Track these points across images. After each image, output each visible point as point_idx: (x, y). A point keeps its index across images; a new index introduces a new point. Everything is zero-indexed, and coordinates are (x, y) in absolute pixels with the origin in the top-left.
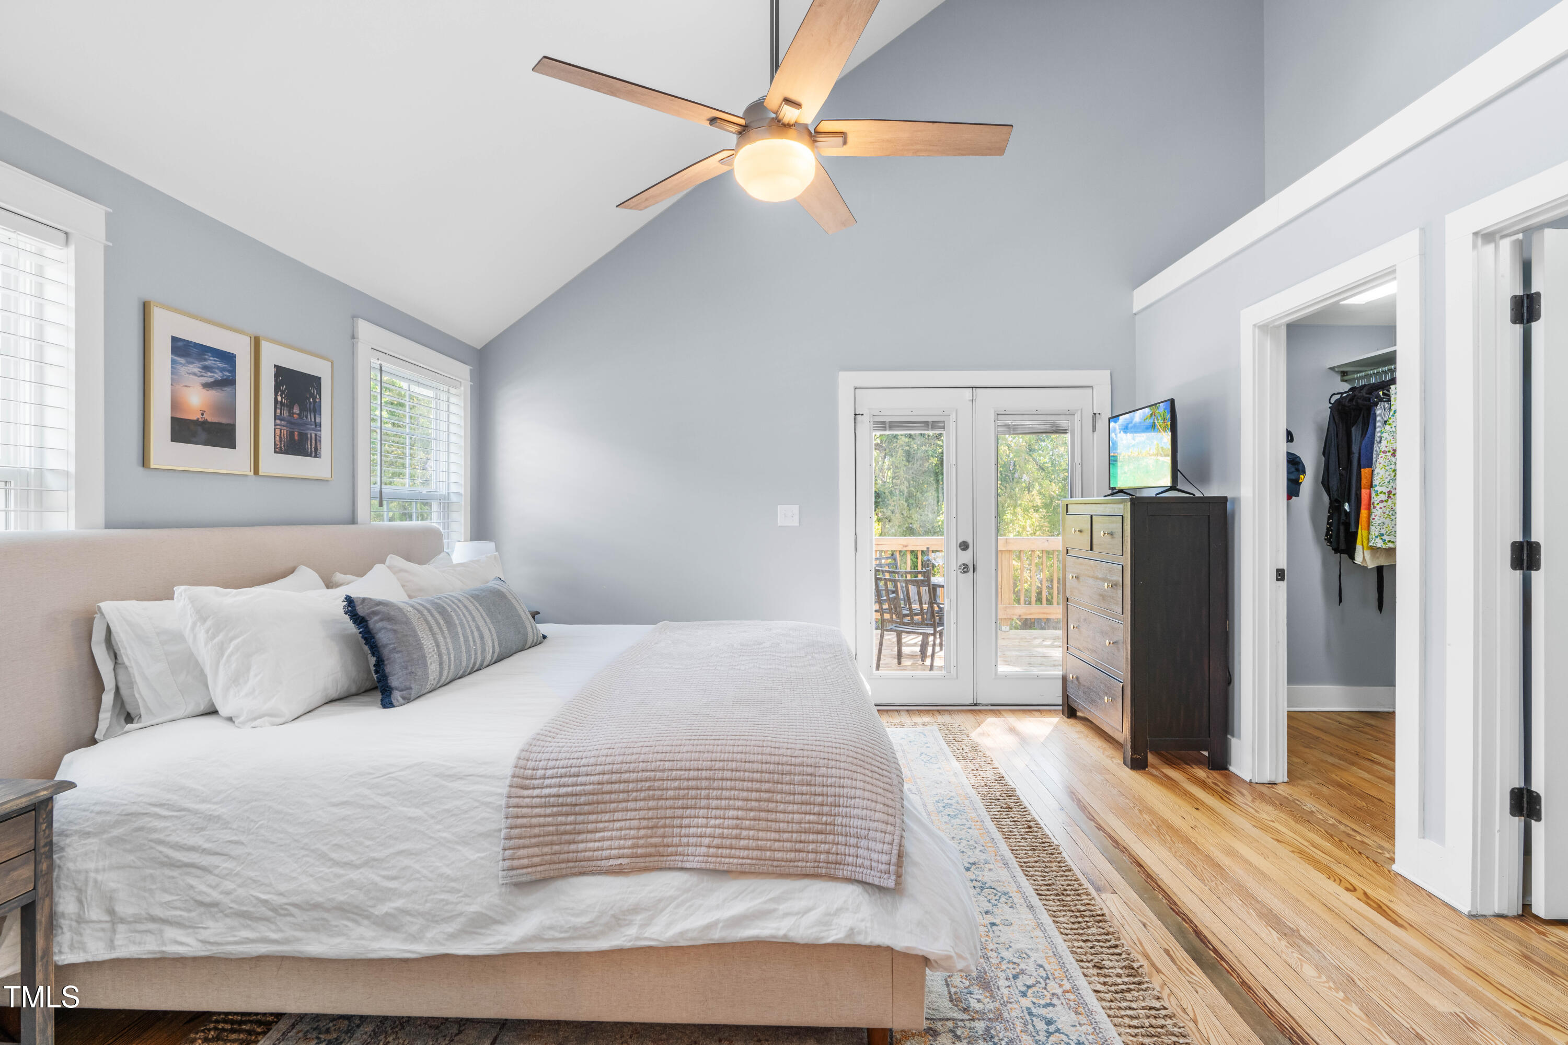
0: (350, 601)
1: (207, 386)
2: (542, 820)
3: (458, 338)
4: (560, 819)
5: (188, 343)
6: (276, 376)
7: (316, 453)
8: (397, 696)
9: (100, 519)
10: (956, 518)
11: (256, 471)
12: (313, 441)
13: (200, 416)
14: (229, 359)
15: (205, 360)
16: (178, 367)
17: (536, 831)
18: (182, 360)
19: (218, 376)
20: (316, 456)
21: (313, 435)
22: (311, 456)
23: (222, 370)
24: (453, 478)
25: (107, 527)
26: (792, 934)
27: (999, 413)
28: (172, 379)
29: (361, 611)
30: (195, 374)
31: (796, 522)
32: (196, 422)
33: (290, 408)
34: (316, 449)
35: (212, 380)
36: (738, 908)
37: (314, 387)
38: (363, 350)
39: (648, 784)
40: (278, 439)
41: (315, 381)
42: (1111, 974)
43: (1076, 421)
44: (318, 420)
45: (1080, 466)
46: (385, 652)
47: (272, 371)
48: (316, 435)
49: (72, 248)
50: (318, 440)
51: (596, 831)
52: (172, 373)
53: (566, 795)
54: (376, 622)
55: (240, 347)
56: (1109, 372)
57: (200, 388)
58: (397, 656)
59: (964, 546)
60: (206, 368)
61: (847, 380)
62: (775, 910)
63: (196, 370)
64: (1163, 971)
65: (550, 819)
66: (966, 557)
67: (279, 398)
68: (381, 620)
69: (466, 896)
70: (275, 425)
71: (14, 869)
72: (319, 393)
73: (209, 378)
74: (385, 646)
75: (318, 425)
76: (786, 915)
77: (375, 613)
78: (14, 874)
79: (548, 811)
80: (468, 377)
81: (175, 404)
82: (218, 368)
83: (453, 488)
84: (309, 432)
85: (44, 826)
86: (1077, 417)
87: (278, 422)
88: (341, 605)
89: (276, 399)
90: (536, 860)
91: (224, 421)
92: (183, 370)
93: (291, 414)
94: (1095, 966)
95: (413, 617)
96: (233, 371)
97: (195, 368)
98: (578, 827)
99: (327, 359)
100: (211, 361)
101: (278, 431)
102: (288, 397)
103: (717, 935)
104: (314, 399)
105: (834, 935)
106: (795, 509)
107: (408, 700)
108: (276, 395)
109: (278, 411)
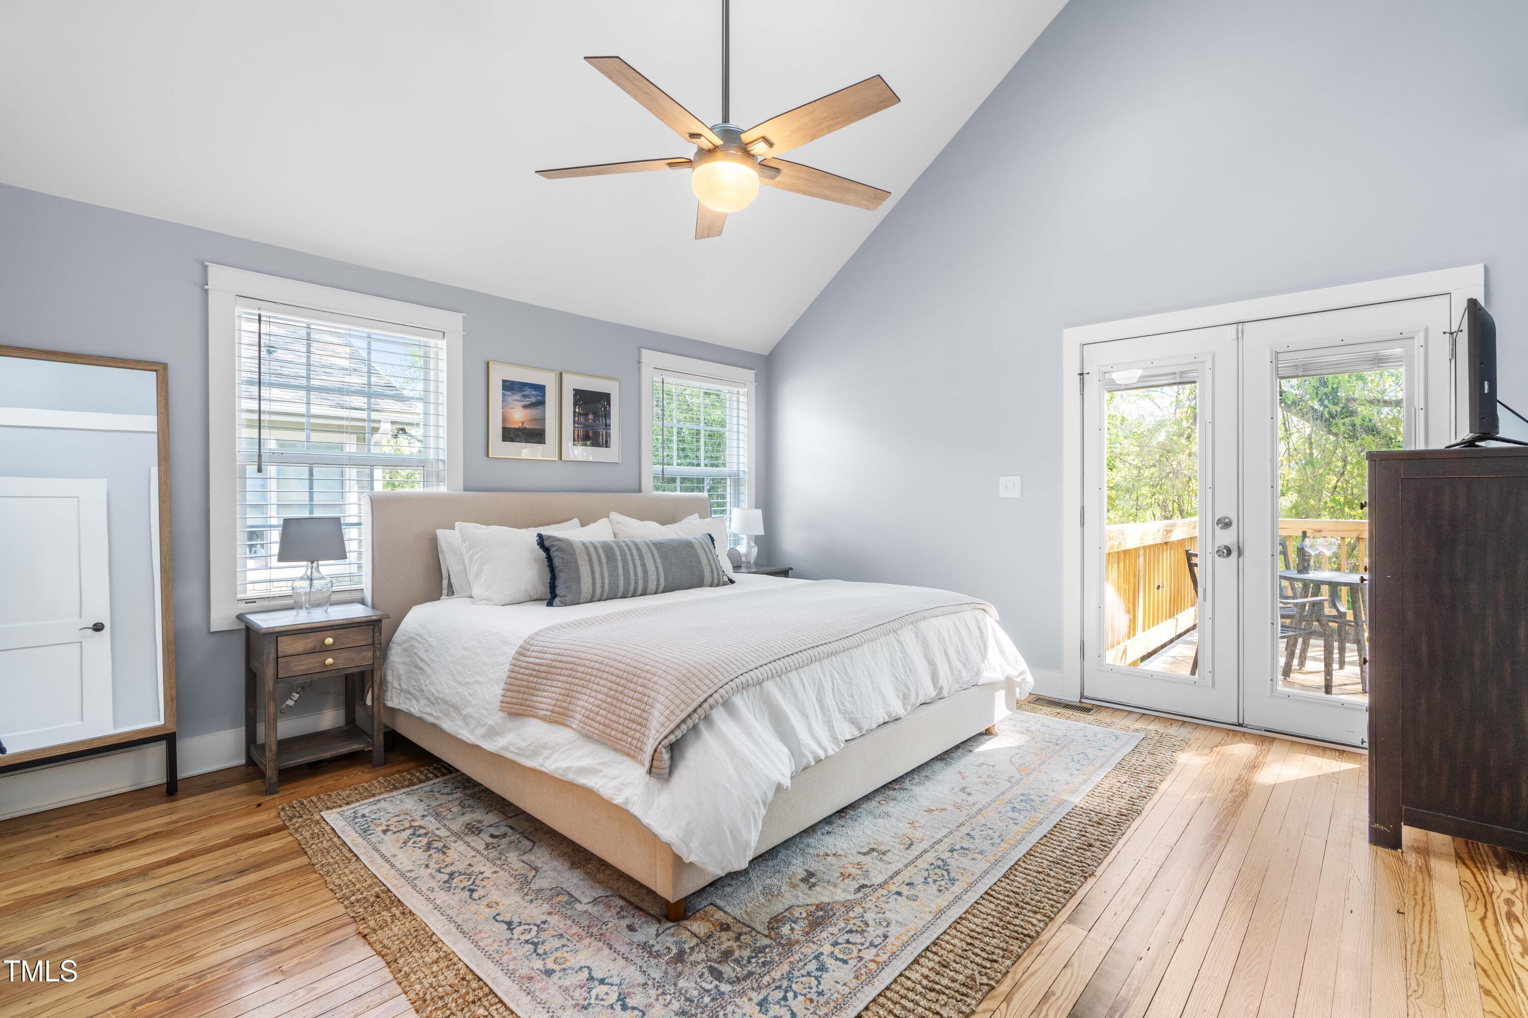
0: (540, 536)
1: (525, 407)
2: (522, 677)
3: (743, 349)
4: (531, 678)
5: (513, 383)
6: (575, 396)
7: (607, 445)
8: (557, 600)
9: (461, 485)
10: (1213, 488)
11: (560, 457)
12: (604, 437)
13: (521, 425)
14: (540, 389)
15: (524, 391)
16: (507, 397)
17: (518, 682)
18: (509, 393)
19: (533, 400)
20: (606, 447)
21: (604, 433)
22: (602, 446)
23: (536, 396)
24: (742, 460)
25: (465, 490)
26: (600, 790)
27: (1278, 350)
28: (503, 405)
29: (547, 544)
30: (518, 400)
31: (1016, 493)
32: (518, 429)
33: (586, 415)
34: (607, 442)
35: (529, 403)
36: (586, 762)
37: (604, 401)
38: (646, 371)
39: (571, 666)
40: (576, 436)
41: (605, 398)
42: (946, 975)
43: (1416, 345)
44: (608, 422)
45: (1422, 412)
46: (556, 571)
47: (572, 393)
48: (606, 432)
49: (445, 340)
50: (608, 435)
51: (543, 691)
52: (503, 401)
53: (537, 664)
54: (554, 551)
55: (548, 380)
56: (1480, 268)
57: (521, 408)
58: (562, 574)
59: (1226, 524)
60: (525, 396)
61: (1072, 337)
62: (600, 771)
63: (518, 398)
64: (1012, 1005)
65: (526, 677)
66: (1227, 537)
67: (577, 410)
68: (557, 550)
69: (490, 714)
70: (574, 428)
71: (364, 651)
72: (609, 404)
73: (527, 402)
74: (557, 567)
75: (608, 426)
76: (605, 776)
77: (553, 546)
78: (364, 654)
79: (527, 672)
80: (753, 380)
81: (504, 420)
82: (533, 395)
83: (741, 468)
84: (601, 430)
85: (377, 634)
86: (1420, 340)
87: (576, 425)
88: (535, 539)
89: (575, 411)
90: (514, 701)
91: (537, 427)
92: (509, 399)
93: (587, 420)
94: (940, 962)
95: (579, 550)
96: (544, 396)
97: (517, 397)
98: (538, 686)
99: (616, 379)
100: (528, 391)
101: (576, 431)
102: (584, 409)
103: (571, 777)
104: (605, 408)
105: (618, 800)
106: (1017, 480)
107: (565, 604)
108: (575, 408)
109: (577, 419)
